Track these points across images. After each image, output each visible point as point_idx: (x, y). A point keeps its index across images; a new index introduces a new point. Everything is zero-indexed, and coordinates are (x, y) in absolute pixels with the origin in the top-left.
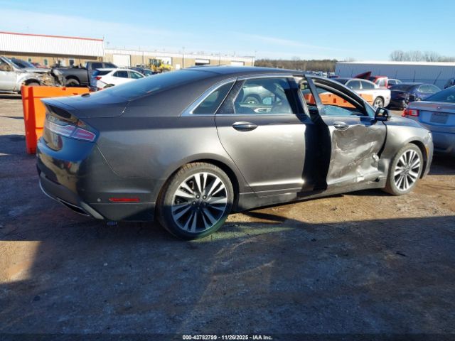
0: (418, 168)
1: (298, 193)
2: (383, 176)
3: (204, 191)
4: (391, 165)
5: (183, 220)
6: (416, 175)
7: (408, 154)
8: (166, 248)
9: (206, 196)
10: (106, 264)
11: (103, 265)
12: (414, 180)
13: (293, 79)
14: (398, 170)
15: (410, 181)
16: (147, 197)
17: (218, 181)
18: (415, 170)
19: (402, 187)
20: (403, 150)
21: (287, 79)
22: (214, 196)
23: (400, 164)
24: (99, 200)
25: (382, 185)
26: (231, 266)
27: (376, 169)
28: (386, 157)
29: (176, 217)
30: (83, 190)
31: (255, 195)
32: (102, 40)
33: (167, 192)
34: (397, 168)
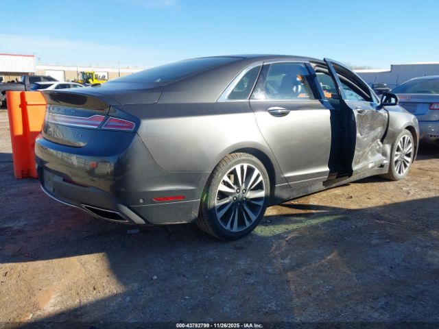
0: (410, 153)
1: (324, 182)
2: (386, 162)
3: (244, 184)
4: (392, 150)
5: (225, 218)
6: (409, 159)
7: (404, 138)
8: (211, 252)
9: (245, 190)
10: (155, 277)
11: (152, 279)
12: (408, 165)
13: (309, 64)
14: (396, 155)
15: (406, 166)
16: (191, 194)
17: (256, 172)
18: (408, 155)
19: (399, 172)
20: (400, 135)
21: (305, 64)
22: (252, 190)
23: (398, 150)
24: (141, 201)
25: (386, 171)
26: (294, 264)
27: (381, 155)
28: (388, 143)
29: (220, 215)
30: (123, 190)
31: (289, 186)
32: (33, 56)
33: (211, 187)
34: (396, 153)
